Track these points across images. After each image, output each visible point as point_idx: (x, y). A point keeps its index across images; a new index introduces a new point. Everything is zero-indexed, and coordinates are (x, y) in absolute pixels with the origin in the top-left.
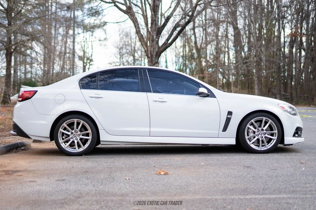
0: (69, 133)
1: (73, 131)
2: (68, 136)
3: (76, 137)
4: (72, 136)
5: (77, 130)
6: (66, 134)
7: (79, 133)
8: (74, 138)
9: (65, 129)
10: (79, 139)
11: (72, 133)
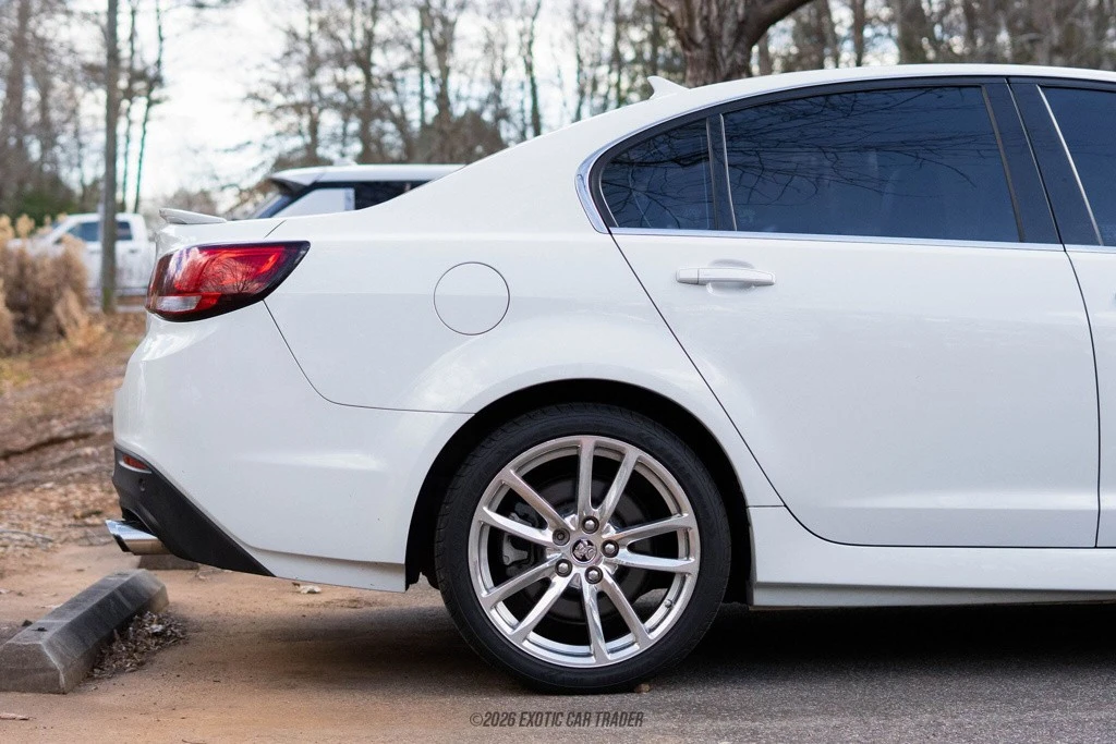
0: (545, 536)
1: (570, 521)
2: (536, 552)
3: (590, 563)
4: (557, 555)
5: (596, 512)
6: (519, 542)
7: (611, 532)
8: (575, 570)
9: (510, 504)
10: (607, 571)
11: (561, 534)
